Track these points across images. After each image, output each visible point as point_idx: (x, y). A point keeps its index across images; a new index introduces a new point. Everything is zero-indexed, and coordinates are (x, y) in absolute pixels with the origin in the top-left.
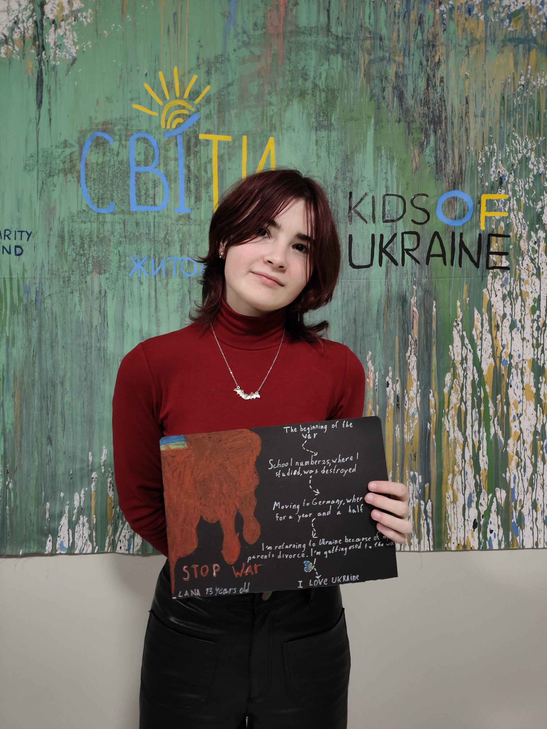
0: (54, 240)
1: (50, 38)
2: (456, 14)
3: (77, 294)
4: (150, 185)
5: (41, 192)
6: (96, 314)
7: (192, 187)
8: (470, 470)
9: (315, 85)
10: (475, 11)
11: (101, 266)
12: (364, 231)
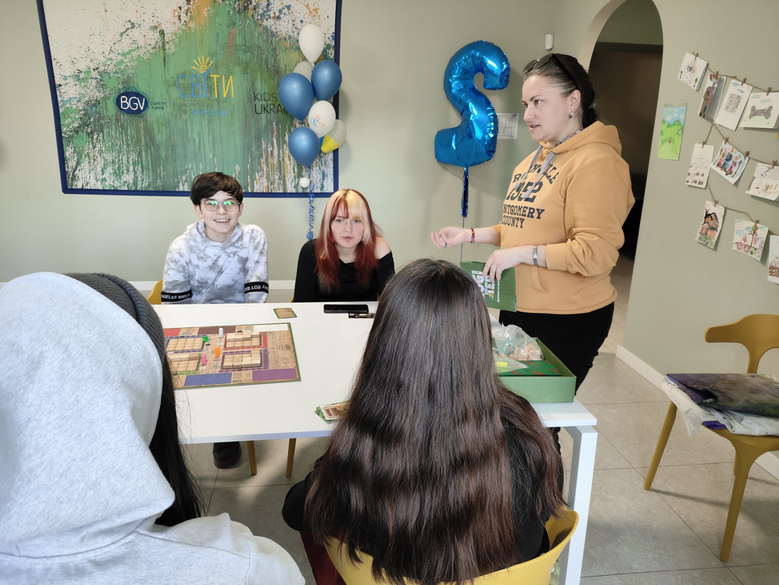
0: (172, 105)
1: (167, 47)
2: (281, 40)
3: (179, 121)
4: (198, 89)
5: (167, 91)
6: (185, 127)
7: (209, 90)
8: (292, 172)
9: (242, 61)
10: (287, 40)
11: (185, 113)
12: (259, 104)
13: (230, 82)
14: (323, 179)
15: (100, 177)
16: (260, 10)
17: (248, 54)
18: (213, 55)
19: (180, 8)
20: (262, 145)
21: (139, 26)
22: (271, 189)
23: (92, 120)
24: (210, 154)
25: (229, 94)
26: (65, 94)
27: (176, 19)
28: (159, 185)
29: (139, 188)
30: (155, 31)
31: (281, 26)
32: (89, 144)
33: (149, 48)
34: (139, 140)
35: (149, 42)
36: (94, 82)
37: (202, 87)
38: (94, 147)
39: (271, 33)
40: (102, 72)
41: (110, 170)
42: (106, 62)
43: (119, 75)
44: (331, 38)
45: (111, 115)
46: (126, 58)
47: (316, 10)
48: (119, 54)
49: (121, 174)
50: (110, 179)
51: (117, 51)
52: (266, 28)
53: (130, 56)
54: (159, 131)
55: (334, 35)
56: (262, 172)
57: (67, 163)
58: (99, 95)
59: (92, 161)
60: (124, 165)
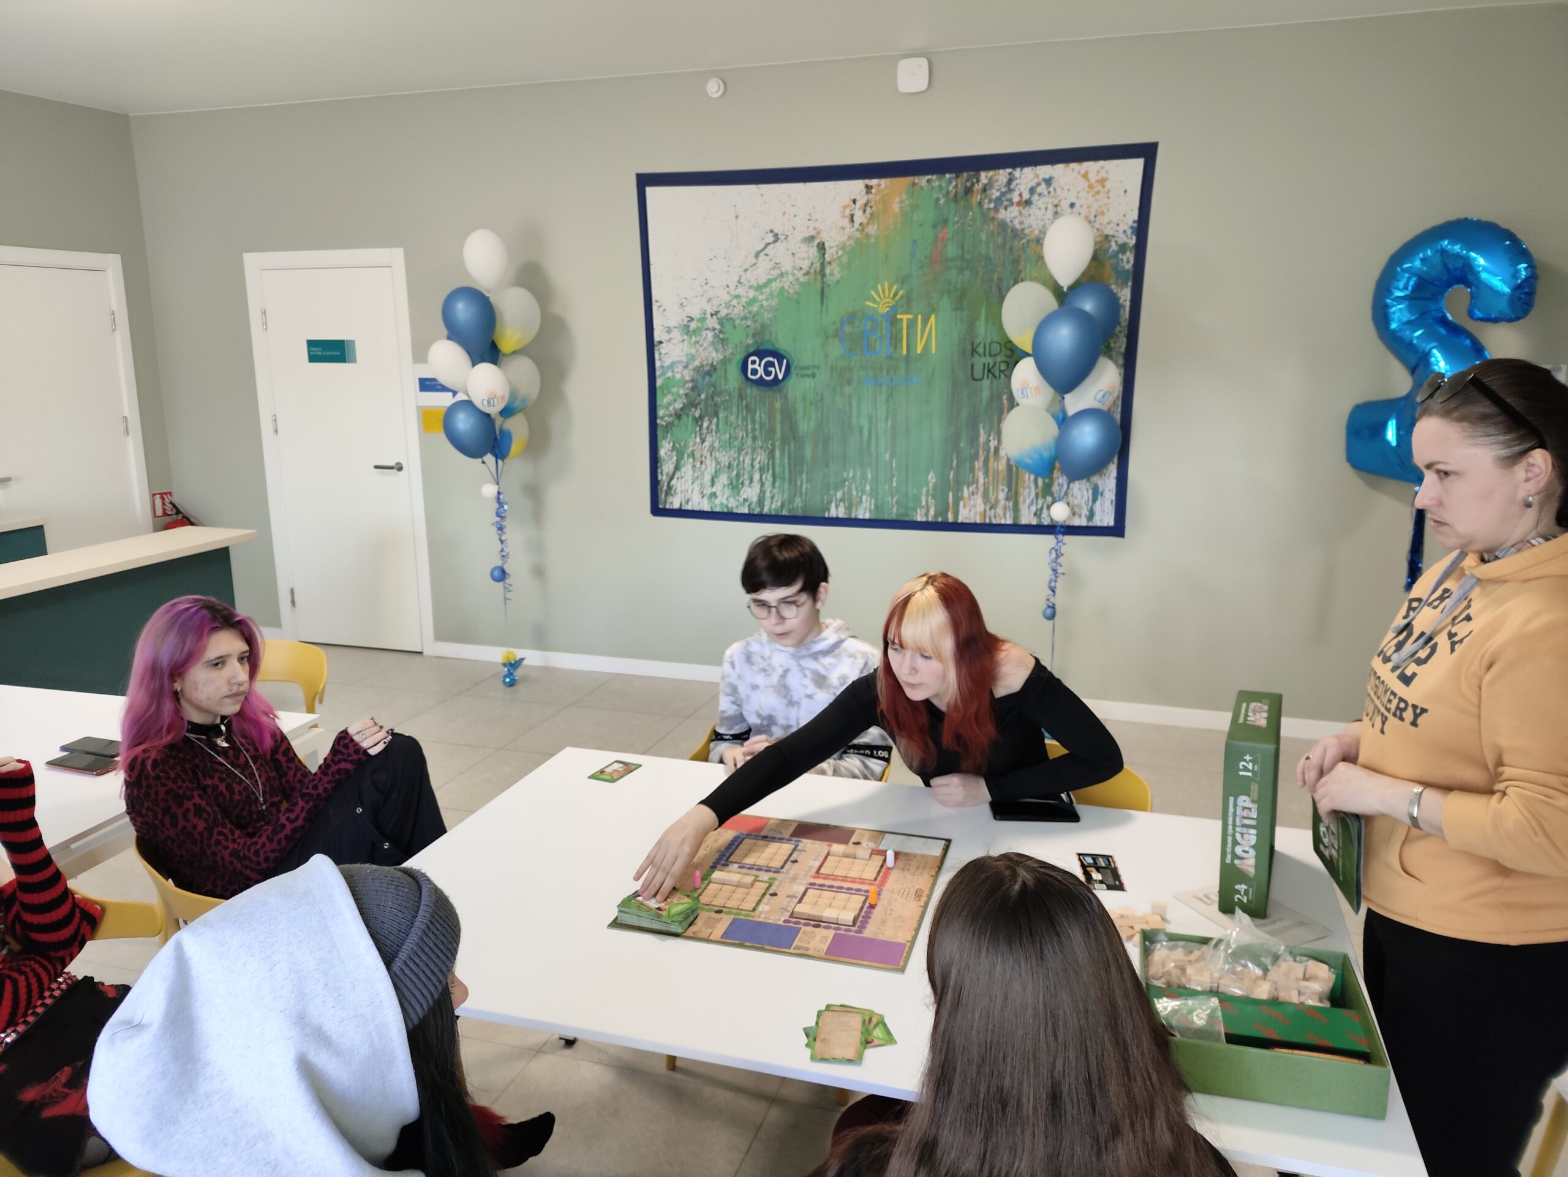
0: (829, 370)
2: (1025, 245)
3: (838, 396)
4: (873, 341)
5: (823, 347)
6: (847, 406)
9: (955, 288)
11: (849, 383)
12: (979, 362)
13: (931, 326)
14: (1094, 500)
15: (708, 491)
16: (994, 191)
17: (967, 274)
18: (903, 280)
19: (854, 201)
20: (978, 437)
21: (786, 239)
22: (990, 518)
23: (703, 396)
24: (886, 452)
25: (927, 347)
26: (667, 356)
27: (846, 221)
28: (797, 507)
29: (766, 510)
30: (811, 245)
31: (1032, 217)
32: (696, 436)
33: (799, 274)
34: (772, 430)
35: (800, 263)
36: (710, 335)
37: (881, 337)
38: (703, 441)
39: (1012, 231)
40: (724, 318)
41: (723, 479)
42: (731, 301)
43: (749, 323)
44: (1129, 232)
45: (731, 390)
46: (762, 293)
47: (1102, 181)
48: (751, 287)
49: (741, 486)
50: (723, 494)
51: (749, 281)
52: (1003, 225)
53: (767, 290)
54: (805, 414)
55: (1135, 225)
56: (974, 486)
57: (661, 466)
58: (716, 356)
59: (698, 464)
60: (746, 472)
